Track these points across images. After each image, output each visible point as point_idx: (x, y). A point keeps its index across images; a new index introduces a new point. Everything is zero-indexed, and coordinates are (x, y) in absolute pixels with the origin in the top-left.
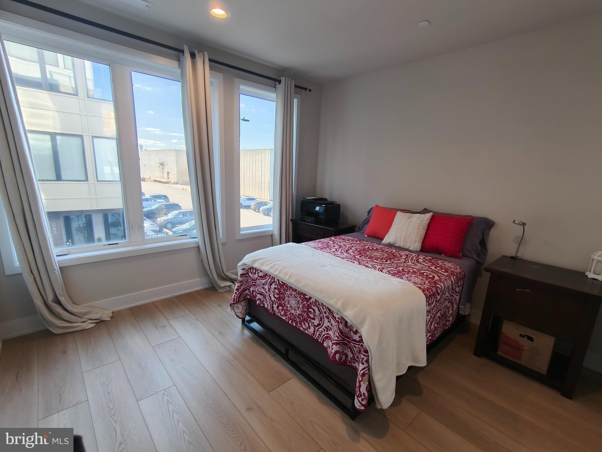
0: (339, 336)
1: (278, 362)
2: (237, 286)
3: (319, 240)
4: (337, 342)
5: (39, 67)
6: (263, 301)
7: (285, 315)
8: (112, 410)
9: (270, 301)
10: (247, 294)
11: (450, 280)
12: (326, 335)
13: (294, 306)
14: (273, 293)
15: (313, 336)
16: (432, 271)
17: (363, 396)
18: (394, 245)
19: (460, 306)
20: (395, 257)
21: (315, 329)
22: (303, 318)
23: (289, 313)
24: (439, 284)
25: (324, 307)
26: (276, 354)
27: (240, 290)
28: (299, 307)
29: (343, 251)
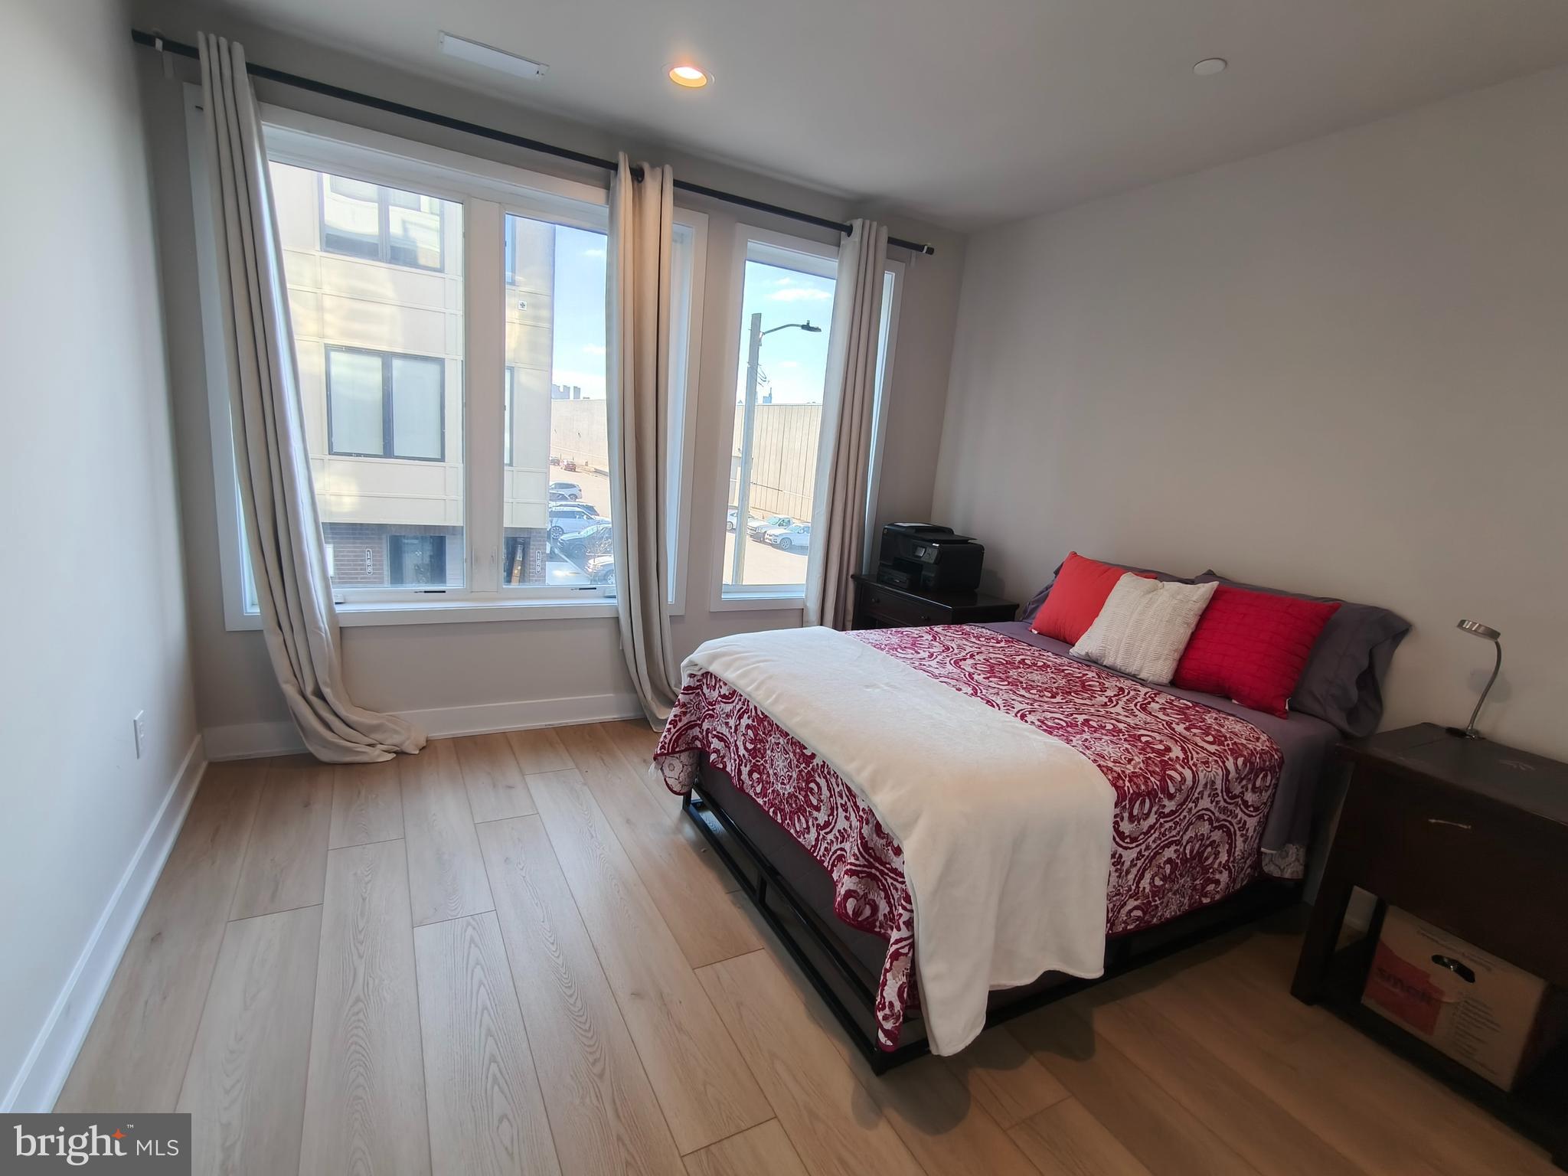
0: (858, 854)
1: (739, 908)
2: (674, 714)
3: (899, 629)
4: (853, 868)
5: (377, 211)
6: (723, 757)
7: (764, 794)
8: (360, 932)
9: (736, 757)
10: (696, 738)
11: (1219, 766)
12: (839, 852)
13: (782, 773)
14: (743, 738)
15: (814, 851)
16: (1172, 734)
17: (887, 1009)
18: (1099, 662)
19: (1262, 849)
20: (1085, 687)
21: (819, 834)
22: (796, 804)
23: (770, 791)
24: (1176, 770)
25: (839, 780)
26: (740, 888)
27: (680, 725)
28: (791, 776)
29: (949, 659)
